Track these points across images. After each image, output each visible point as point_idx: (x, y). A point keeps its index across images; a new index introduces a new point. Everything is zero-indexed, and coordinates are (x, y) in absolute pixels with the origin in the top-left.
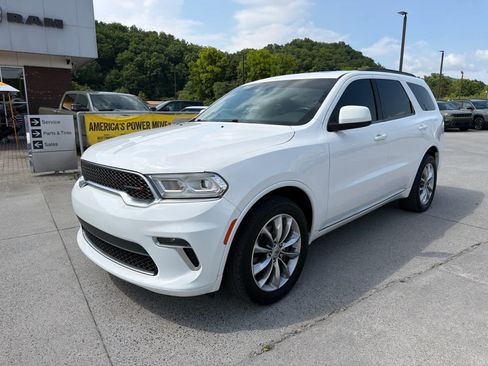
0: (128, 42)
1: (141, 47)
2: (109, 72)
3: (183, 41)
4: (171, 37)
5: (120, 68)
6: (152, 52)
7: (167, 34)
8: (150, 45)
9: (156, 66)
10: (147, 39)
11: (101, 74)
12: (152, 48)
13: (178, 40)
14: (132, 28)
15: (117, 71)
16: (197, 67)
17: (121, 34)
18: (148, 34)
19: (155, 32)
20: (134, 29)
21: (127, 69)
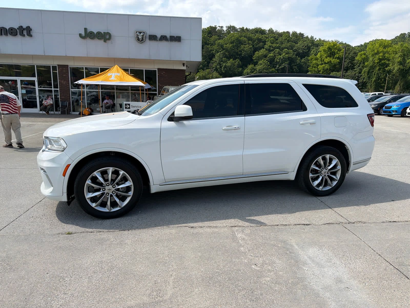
0: (265, 42)
1: (274, 45)
2: (247, 67)
3: (312, 37)
4: (302, 35)
5: (255, 64)
6: (283, 49)
7: (298, 32)
8: (282, 43)
9: (284, 60)
10: (280, 39)
11: (240, 69)
12: (284, 46)
13: (307, 37)
14: (269, 30)
15: (253, 66)
16: (317, 59)
17: (260, 36)
18: (281, 35)
19: (288, 32)
20: (271, 31)
21: (261, 64)
